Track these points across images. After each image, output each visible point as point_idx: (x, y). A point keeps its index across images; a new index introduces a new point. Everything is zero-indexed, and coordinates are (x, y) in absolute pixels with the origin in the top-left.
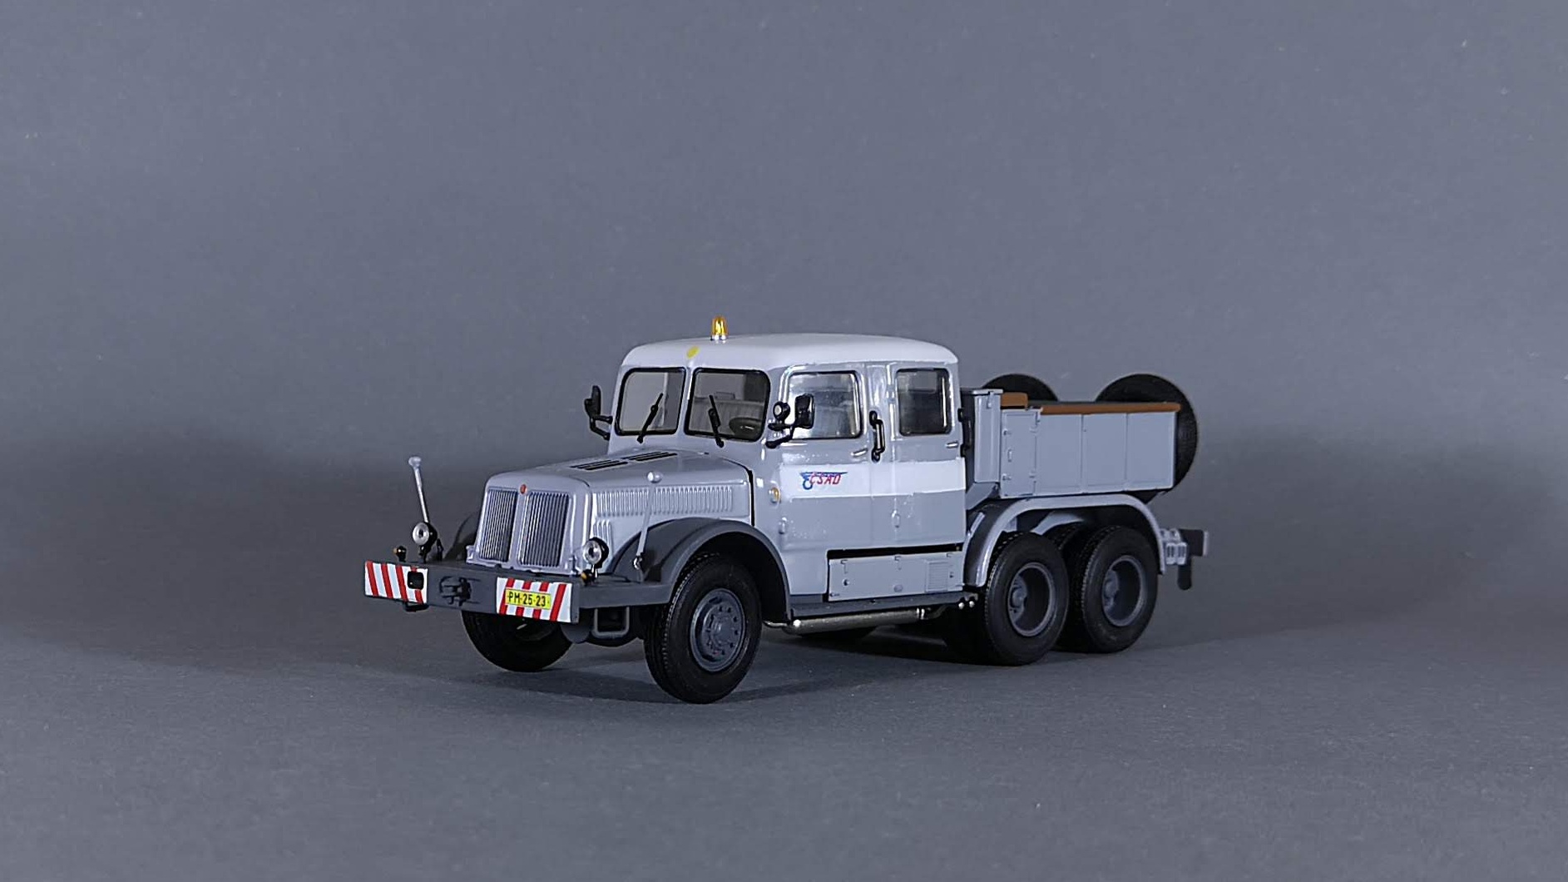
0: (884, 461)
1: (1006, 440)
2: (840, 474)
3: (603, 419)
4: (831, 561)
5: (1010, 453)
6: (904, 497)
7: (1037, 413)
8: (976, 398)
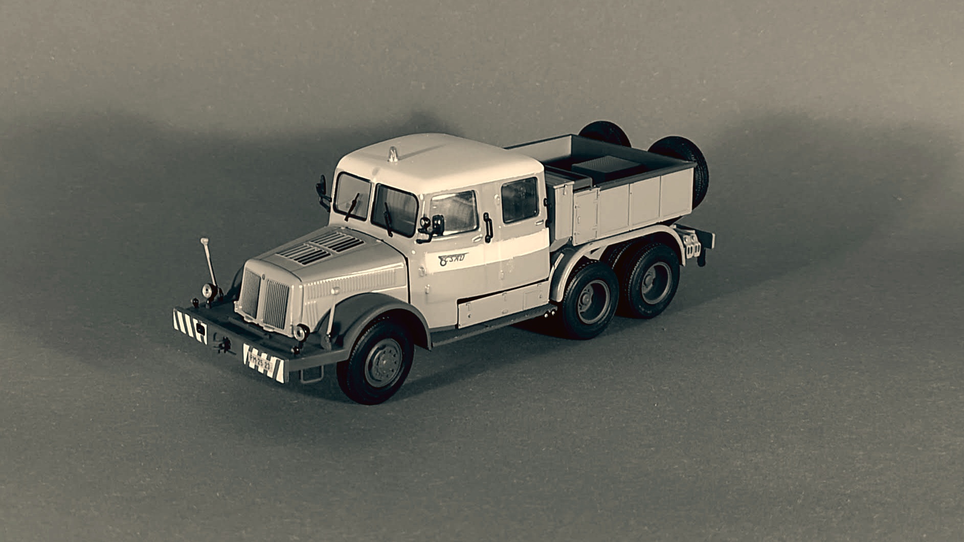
0: (493, 241)
1: (576, 211)
2: (464, 254)
3: (326, 198)
4: (459, 305)
5: (579, 218)
6: (507, 261)
7: (598, 190)
8: (556, 190)
